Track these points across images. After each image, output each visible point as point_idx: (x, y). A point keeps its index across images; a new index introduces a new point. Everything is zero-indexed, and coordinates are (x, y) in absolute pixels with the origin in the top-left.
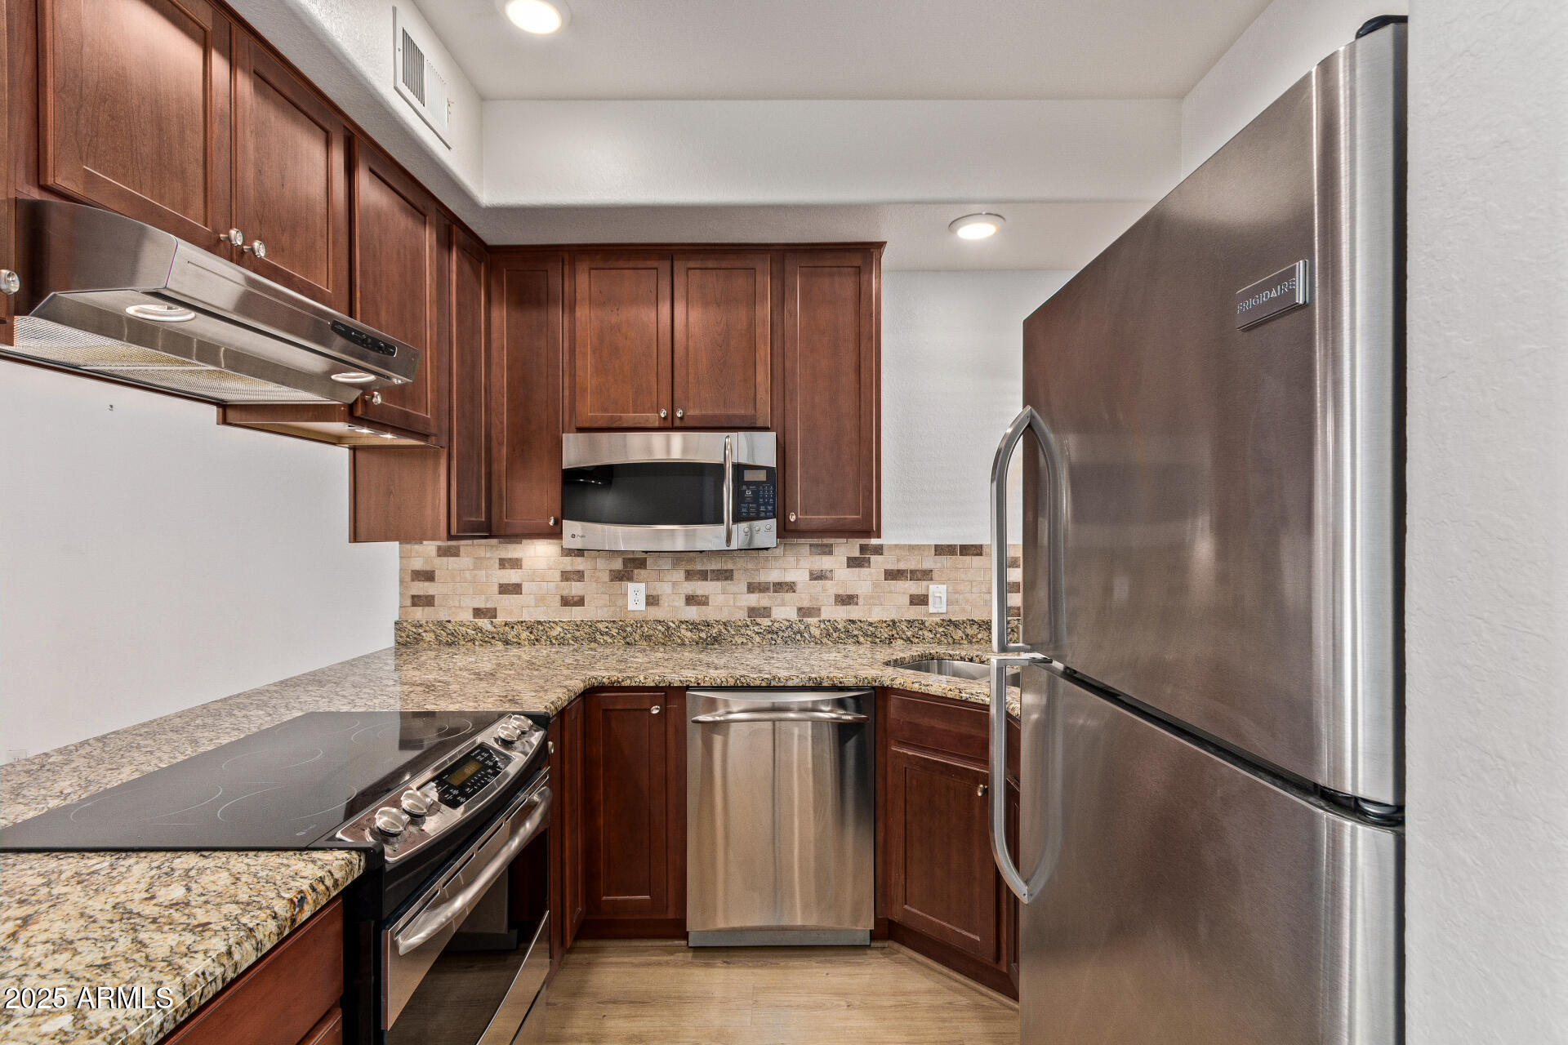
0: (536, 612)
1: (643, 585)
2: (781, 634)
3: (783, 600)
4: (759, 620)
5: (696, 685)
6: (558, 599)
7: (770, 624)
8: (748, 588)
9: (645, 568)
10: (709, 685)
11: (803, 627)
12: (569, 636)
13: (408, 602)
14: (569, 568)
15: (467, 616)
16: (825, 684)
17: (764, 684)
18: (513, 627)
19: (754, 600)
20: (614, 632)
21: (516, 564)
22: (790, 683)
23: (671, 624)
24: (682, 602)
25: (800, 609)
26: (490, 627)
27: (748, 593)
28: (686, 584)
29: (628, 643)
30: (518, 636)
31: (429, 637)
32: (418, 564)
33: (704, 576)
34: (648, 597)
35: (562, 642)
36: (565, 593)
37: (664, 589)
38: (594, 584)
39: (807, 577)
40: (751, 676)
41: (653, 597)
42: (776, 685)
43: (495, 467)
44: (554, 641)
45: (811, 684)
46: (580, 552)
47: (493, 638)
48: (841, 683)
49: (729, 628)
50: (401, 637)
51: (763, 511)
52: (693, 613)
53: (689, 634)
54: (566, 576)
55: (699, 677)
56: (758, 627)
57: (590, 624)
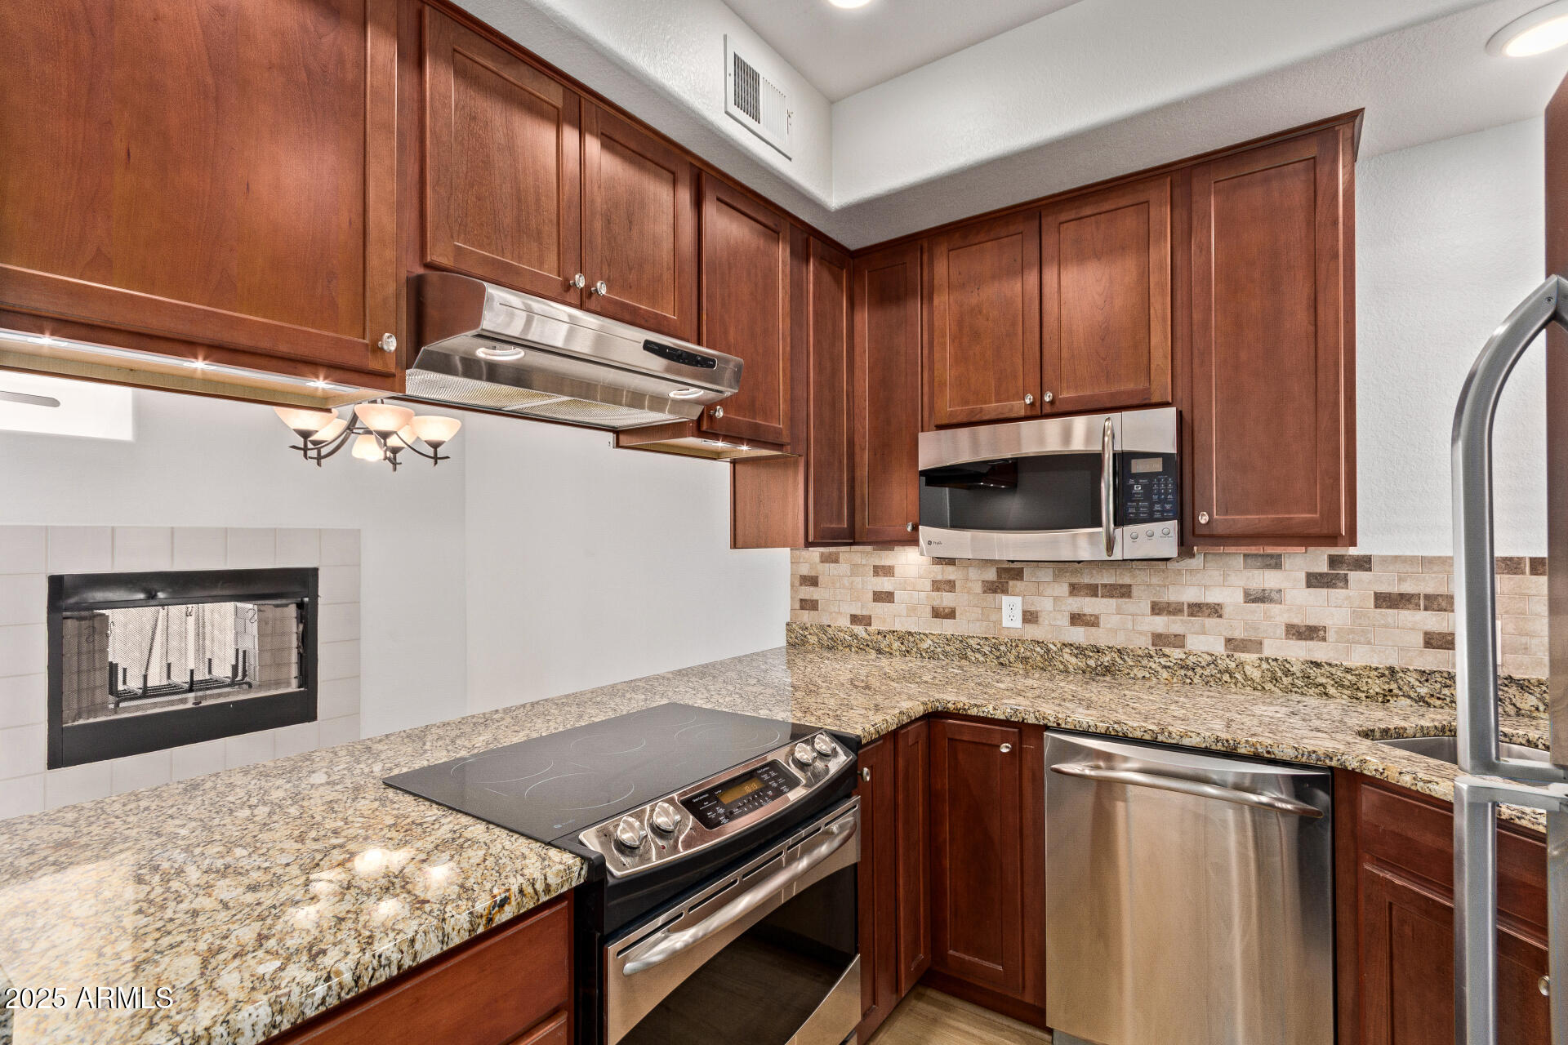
0: (907, 622)
1: (1019, 599)
2: (1199, 671)
3: (1203, 626)
4: (1167, 650)
5: (1055, 725)
6: (928, 610)
7: (1184, 657)
8: (1153, 609)
9: (1022, 579)
10: (1073, 727)
11: (1233, 665)
12: (939, 650)
13: (797, 606)
14: (939, 577)
15: (845, 622)
16: (1242, 750)
17: (1147, 737)
18: (885, 636)
19: (1160, 623)
20: (986, 649)
21: (887, 571)
22: (1186, 742)
23: (1051, 646)
24: (1066, 621)
25: (1229, 641)
26: (864, 635)
27: (1152, 615)
28: (1071, 600)
29: (1002, 664)
30: (890, 646)
31: (813, 639)
32: (805, 570)
33: (1093, 591)
34: (1025, 613)
35: (933, 656)
36: (936, 603)
37: (1044, 605)
38: (966, 596)
39: (1240, 598)
40: (1130, 723)
41: (1031, 613)
42: (1165, 740)
43: (858, 474)
44: (924, 654)
45: (1219, 747)
46: (951, 561)
47: (867, 645)
48: (1268, 752)
49: (1126, 657)
50: (791, 638)
51: (1158, 511)
52: (1079, 635)
53: (1073, 660)
54: (937, 586)
55: (1060, 716)
56: (1165, 659)
57: (961, 639)
